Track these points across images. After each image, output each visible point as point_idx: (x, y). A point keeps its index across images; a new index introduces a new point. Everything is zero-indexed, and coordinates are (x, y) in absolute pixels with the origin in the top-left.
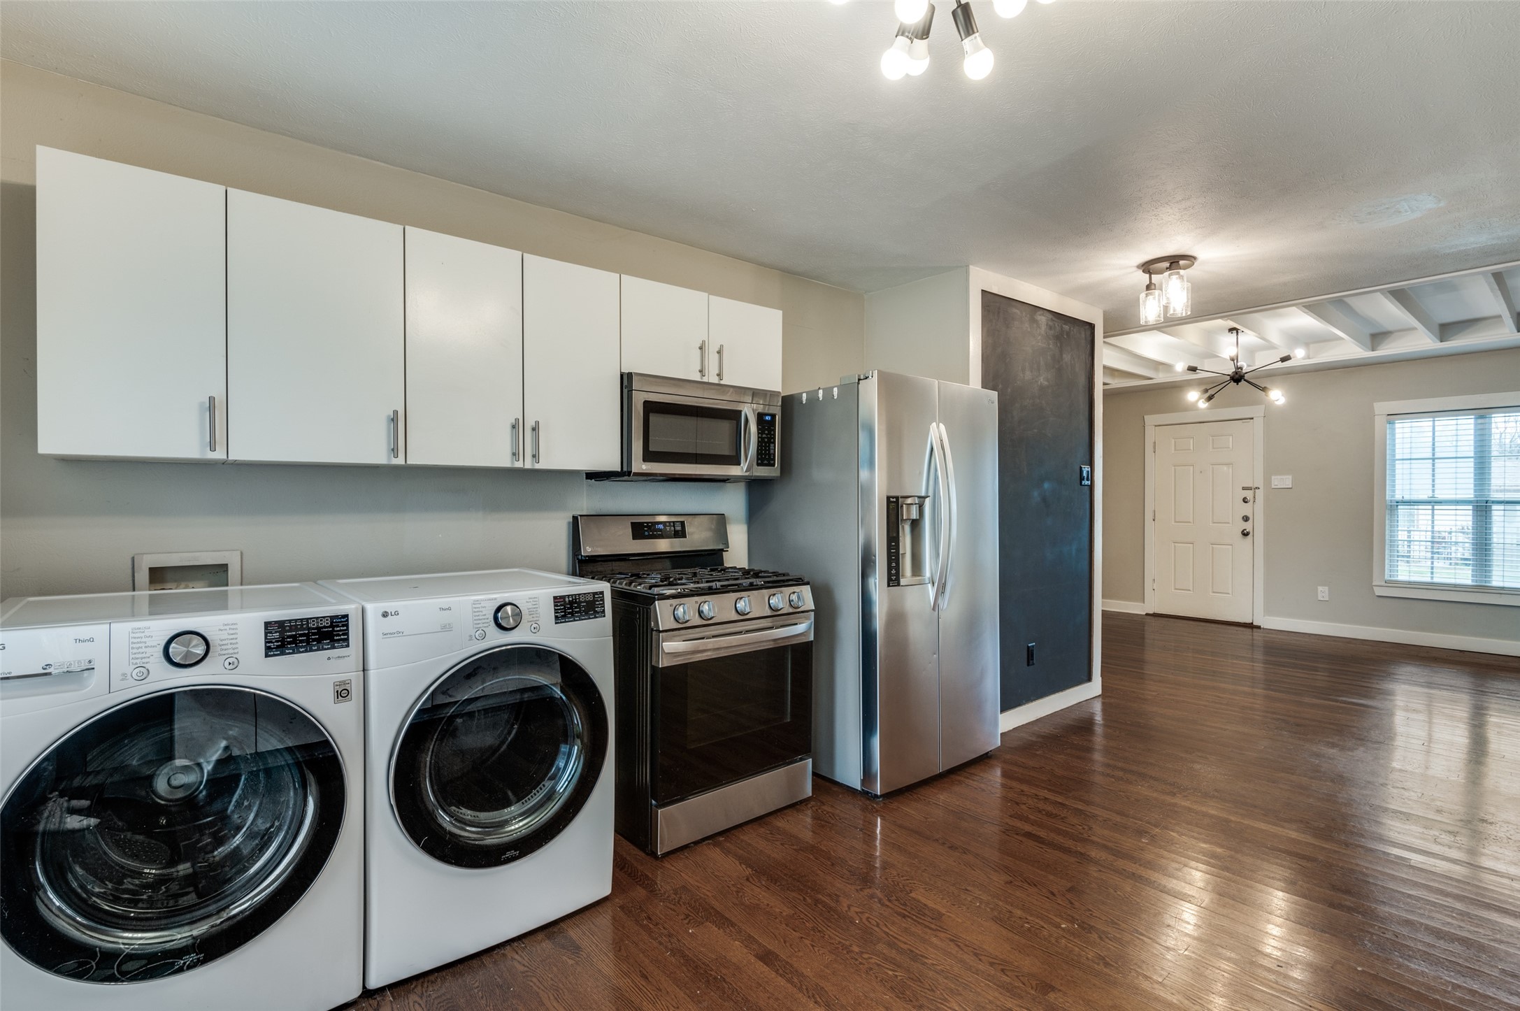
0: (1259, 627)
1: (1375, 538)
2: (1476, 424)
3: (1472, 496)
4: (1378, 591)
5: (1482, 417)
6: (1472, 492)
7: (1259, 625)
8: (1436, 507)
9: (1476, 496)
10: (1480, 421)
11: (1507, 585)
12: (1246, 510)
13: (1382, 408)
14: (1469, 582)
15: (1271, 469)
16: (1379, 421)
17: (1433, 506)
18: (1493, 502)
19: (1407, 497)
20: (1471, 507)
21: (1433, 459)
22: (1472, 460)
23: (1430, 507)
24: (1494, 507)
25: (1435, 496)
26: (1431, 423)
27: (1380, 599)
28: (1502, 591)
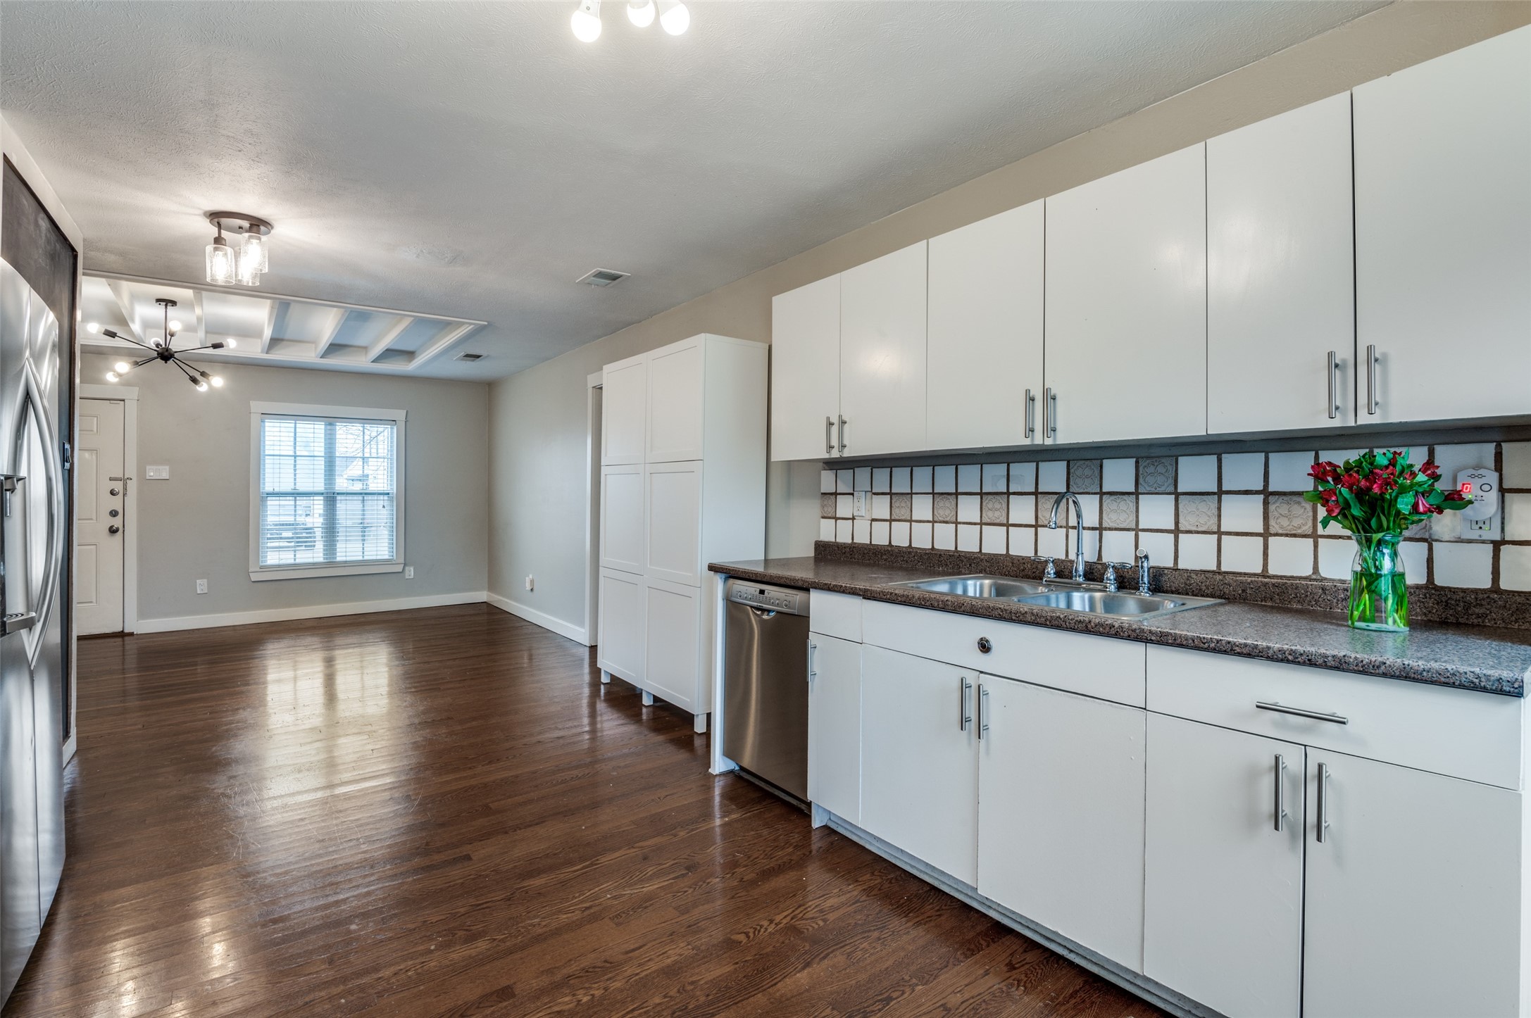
0: (131, 634)
1: (250, 527)
2: (325, 430)
3: (323, 489)
4: (254, 577)
5: (331, 424)
6: (323, 484)
7: (132, 631)
8: (298, 498)
9: (326, 489)
10: (329, 427)
11: (348, 559)
12: (116, 503)
13: (257, 406)
14: (321, 560)
15: (144, 460)
16: (255, 419)
17: (295, 497)
18: (338, 494)
19: (277, 490)
20: (322, 498)
21: (295, 457)
22: (323, 458)
23: (293, 498)
24: (339, 498)
25: (297, 488)
26: (293, 425)
27: (256, 584)
28: (346, 564)
